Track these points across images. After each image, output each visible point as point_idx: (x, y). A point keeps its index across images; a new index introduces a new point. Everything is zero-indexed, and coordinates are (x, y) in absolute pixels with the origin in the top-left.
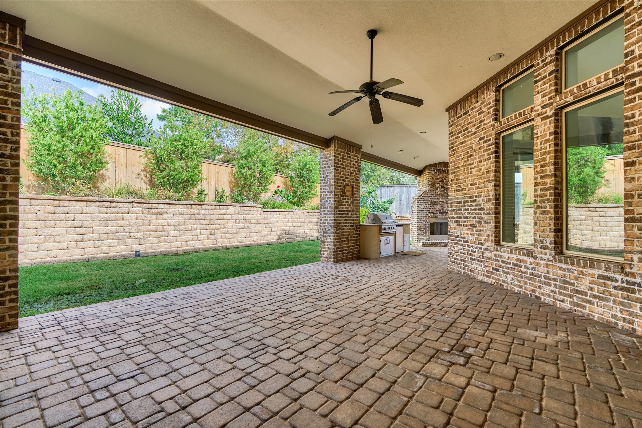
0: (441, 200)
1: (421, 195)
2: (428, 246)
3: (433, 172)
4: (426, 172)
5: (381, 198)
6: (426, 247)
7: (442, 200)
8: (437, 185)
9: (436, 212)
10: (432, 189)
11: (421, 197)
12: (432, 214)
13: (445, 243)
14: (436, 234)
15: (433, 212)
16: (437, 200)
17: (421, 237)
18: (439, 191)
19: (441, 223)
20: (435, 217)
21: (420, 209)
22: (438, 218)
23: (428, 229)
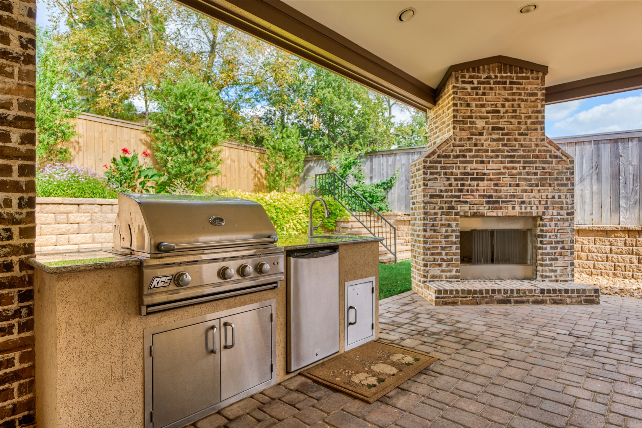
0: (491, 166)
1: (433, 153)
2: (454, 303)
3: (468, 86)
4: (449, 89)
5: (371, 178)
6: (446, 303)
7: (495, 166)
8: (480, 124)
9: (478, 200)
10: (465, 134)
11: (434, 157)
12: (466, 207)
13: (506, 291)
14: (478, 262)
15: (470, 199)
16: (480, 166)
17: (436, 271)
18: (486, 141)
19: (492, 232)
20: (475, 215)
21: (431, 192)
22: (482, 216)
23: (455, 249)
